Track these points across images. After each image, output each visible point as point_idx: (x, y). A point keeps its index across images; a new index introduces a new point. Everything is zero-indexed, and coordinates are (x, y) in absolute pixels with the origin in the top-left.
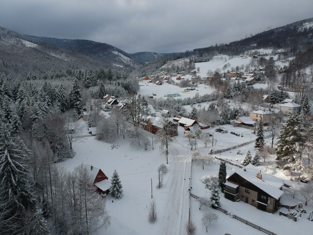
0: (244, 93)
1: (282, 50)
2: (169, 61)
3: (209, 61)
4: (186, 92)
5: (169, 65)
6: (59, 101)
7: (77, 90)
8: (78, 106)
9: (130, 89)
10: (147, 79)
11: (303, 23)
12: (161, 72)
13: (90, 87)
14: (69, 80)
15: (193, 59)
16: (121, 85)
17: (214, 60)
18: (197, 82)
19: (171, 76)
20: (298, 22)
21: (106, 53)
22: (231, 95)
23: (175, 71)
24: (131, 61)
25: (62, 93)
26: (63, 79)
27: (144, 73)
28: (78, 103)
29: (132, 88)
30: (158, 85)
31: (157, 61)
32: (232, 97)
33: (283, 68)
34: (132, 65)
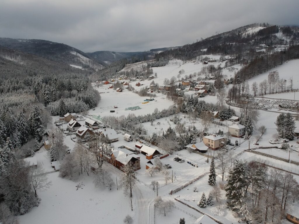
0: (197, 109)
1: (228, 57)
2: (128, 65)
3: (165, 65)
4: (146, 103)
5: (128, 68)
6: (19, 130)
7: (37, 118)
8: (39, 133)
9: (91, 102)
10: (107, 83)
11: (246, 29)
12: (121, 76)
13: (49, 102)
14: (27, 93)
15: (151, 63)
16: (81, 99)
17: (169, 65)
18: (155, 90)
19: (131, 80)
20: (242, 27)
21: (63, 54)
22: (186, 110)
23: (134, 75)
24: (89, 62)
25: (22, 122)
26: (21, 92)
27: (104, 77)
28: (39, 130)
29: (93, 101)
30: (119, 93)
31: (116, 64)
32: (187, 112)
33: (229, 79)
34: (91, 66)
